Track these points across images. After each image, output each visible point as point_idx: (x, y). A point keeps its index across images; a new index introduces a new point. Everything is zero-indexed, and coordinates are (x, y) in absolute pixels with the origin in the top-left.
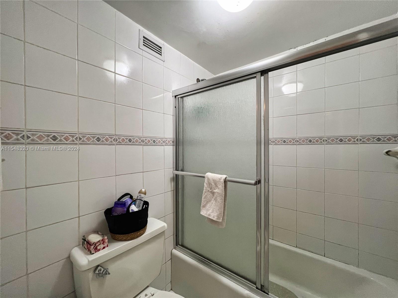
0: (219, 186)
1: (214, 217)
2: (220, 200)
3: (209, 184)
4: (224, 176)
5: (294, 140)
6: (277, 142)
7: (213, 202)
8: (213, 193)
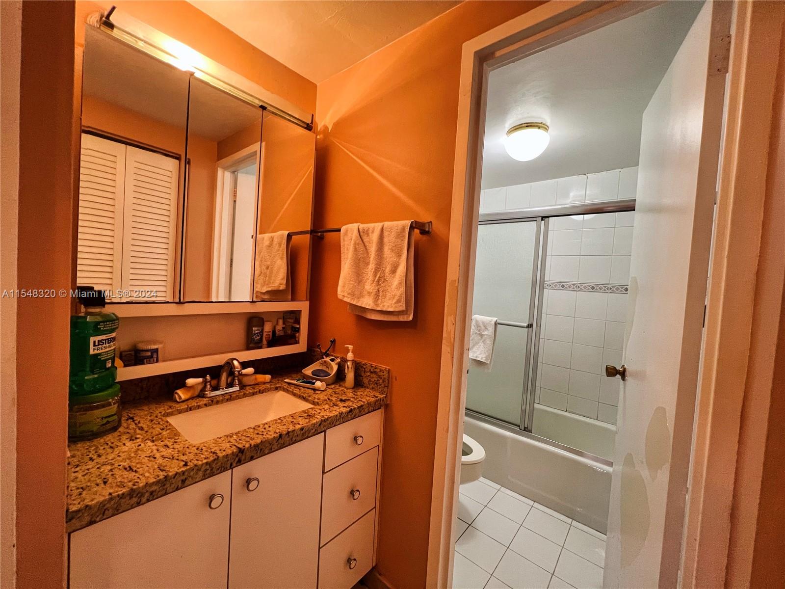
0: (489, 329)
1: (482, 359)
2: (489, 342)
3: (478, 326)
4: (495, 319)
5: (574, 285)
6: (554, 286)
7: (481, 344)
8: (482, 335)
